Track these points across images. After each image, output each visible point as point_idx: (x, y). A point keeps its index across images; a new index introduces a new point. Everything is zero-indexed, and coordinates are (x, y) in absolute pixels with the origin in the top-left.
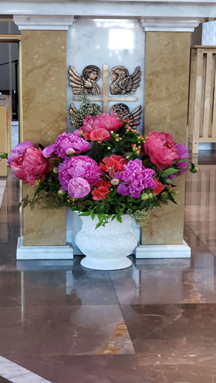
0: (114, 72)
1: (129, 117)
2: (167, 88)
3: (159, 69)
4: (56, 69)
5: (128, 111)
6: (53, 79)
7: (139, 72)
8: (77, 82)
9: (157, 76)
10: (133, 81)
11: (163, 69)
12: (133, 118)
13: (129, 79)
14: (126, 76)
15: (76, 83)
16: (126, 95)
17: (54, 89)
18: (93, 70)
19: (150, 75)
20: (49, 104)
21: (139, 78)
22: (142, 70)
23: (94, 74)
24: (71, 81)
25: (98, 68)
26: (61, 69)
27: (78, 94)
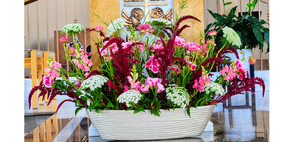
27: (128, 2)
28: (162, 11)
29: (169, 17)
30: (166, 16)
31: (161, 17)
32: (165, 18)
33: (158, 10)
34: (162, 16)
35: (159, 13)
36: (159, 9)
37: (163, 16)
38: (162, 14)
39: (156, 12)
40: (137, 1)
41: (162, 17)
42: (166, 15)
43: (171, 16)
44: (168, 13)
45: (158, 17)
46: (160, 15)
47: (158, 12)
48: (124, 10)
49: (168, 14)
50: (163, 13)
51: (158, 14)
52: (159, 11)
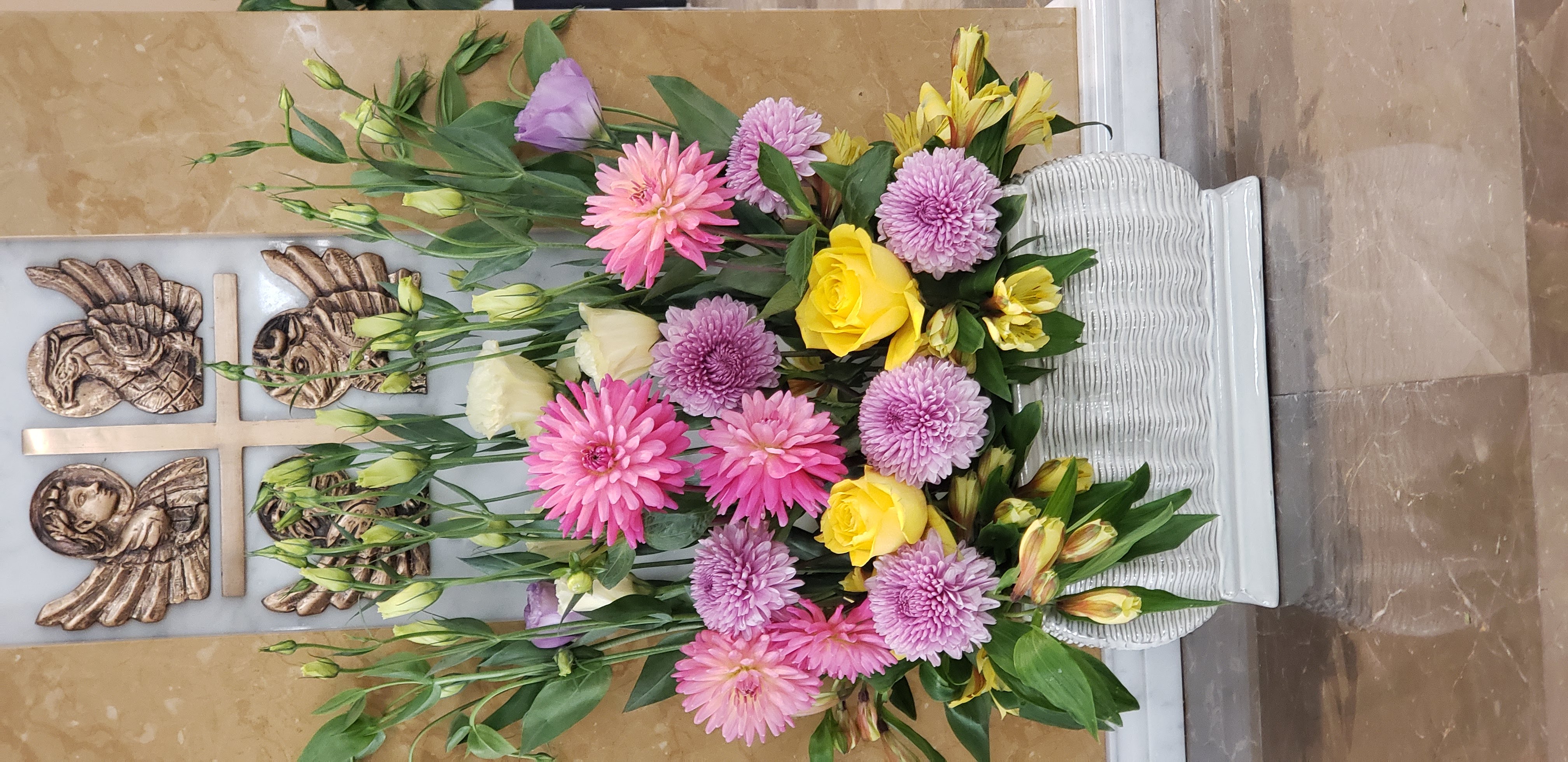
0: (71, 396)
1: (331, 309)
2: (148, 124)
3: (32, 166)
4: (51, 699)
5: (297, 316)
6: (112, 712)
7: (59, 270)
8: (133, 583)
9: (77, 177)
10: (119, 300)
11: (31, 148)
12: (340, 289)
13: (106, 321)
14: (89, 334)
15: (141, 589)
16: (204, 331)
17: (171, 704)
18: (59, 503)
19: (73, 213)
20: (263, 725)
21: (95, 269)
22: (50, 256)
23: (82, 498)
24: (125, 616)
25: (49, 482)
26: (49, 674)
27: (208, 573)
28: (279, 323)
29: (328, 273)
30: (320, 292)
31: (328, 324)
32: (333, 297)
33: (275, 351)
34: (317, 318)
35: (297, 342)
36: (265, 339)
37: (319, 311)
38: (306, 321)
39: (288, 365)
40: (207, 501)
41: (324, 317)
42: (310, 291)
43: (321, 252)
44: (295, 276)
45: (327, 353)
46: (314, 337)
47: (293, 352)
48: (272, 601)
49: (306, 276)
50: (296, 314)
51: (303, 351)
52: (278, 343)
